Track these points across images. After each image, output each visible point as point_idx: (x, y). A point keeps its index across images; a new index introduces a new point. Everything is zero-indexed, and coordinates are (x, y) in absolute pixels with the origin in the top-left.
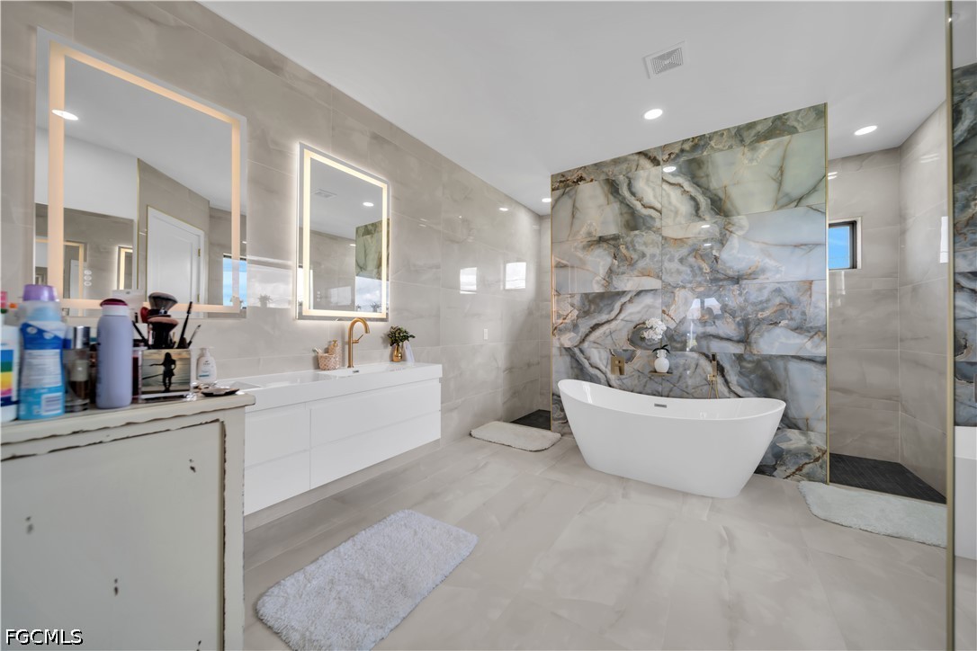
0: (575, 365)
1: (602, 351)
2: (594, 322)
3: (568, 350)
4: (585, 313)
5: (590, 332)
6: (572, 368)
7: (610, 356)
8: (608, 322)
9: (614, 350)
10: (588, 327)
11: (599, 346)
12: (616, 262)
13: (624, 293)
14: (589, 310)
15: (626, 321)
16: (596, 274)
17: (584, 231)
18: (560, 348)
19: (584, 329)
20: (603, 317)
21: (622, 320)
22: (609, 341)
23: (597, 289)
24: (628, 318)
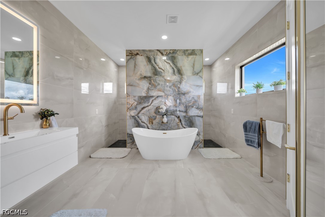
0: (136, 122)
1: (146, 116)
2: (143, 106)
3: (133, 117)
5: (141, 110)
7: (148, 118)
8: (148, 106)
9: (150, 116)
10: (141, 108)
11: (144, 115)
12: (150, 86)
13: (152, 97)
14: (141, 102)
16: (143, 89)
17: (139, 73)
18: (130, 116)
19: (139, 109)
20: (146, 105)
21: (152, 106)
22: (148, 113)
23: (144, 94)
24: (154, 105)
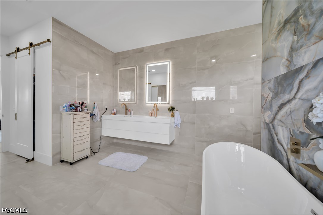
0: (270, 138)
1: (285, 129)
2: (281, 102)
3: (267, 124)
4: (276, 95)
5: (278, 111)
6: (269, 139)
7: (290, 136)
8: (289, 101)
9: (293, 130)
10: (277, 107)
11: (283, 124)
12: (296, 38)
13: (302, 68)
14: (278, 92)
15: (303, 100)
16: (282, 57)
17: (276, 23)
18: (264, 122)
19: (275, 108)
20: (286, 97)
21: (300, 99)
22: (289, 121)
23: (283, 71)
24: (303, 97)
